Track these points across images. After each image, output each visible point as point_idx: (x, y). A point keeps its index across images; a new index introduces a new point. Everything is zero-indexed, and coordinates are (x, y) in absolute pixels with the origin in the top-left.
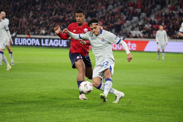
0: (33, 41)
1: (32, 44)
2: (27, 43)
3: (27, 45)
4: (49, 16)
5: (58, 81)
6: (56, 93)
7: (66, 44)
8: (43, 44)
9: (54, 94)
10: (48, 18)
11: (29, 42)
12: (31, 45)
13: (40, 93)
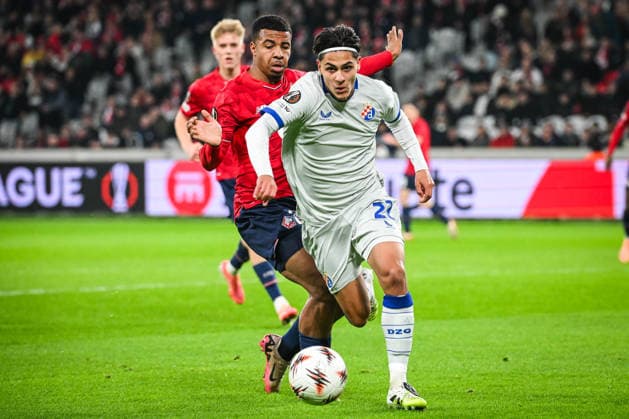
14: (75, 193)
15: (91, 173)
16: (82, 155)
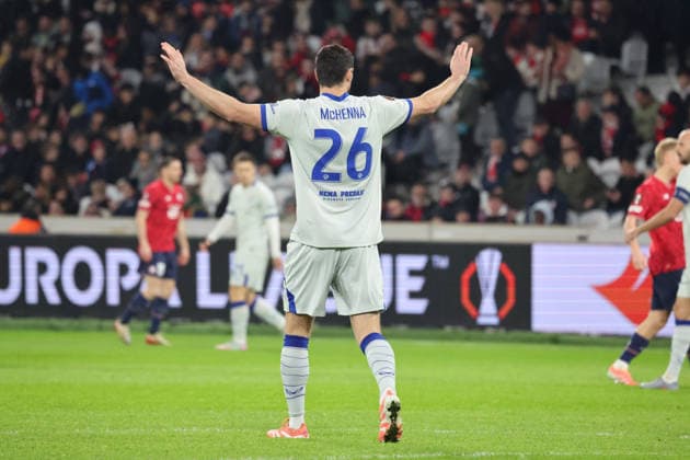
0: (114, 274)
1: (113, 298)
2: (58, 284)
3: (67, 309)
4: (263, 42)
7: (413, 295)
8: (207, 299)
10: (256, 60)
11: (83, 276)
12: (101, 309)
15: (442, 262)
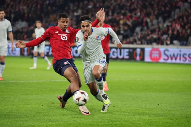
5: (116, 106)
6: (114, 123)
9: (111, 124)
13: (92, 123)
14: (127, 55)
15: (131, 50)
16: (131, 46)
